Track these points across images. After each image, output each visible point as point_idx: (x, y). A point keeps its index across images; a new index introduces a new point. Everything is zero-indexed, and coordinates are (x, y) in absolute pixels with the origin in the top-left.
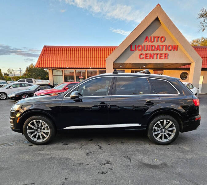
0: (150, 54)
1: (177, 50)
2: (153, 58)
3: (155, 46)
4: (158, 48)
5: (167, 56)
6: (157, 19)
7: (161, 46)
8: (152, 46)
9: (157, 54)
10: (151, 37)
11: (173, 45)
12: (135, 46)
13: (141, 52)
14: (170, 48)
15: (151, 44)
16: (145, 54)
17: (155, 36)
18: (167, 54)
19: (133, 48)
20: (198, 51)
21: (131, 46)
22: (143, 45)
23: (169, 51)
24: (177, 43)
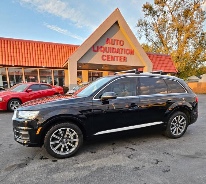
0: (112, 56)
1: (133, 54)
2: (114, 60)
3: (115, 49)
4: (118, 51)
5: (126, 59)
6: (117, 23)
7: (120, 49)
8: (113, 48)
9: (118, 57)
10: (112, 40)
11: (130, 49)
12: (98, 47)
13: (103, 54)
14: (128, 52)
15: (112, 46)
16: (107, 55)
17: (115, 39)
18: (126, 57)
19: (96, 49)
20: (149, 57)
21: (93, 46)
22: (104, 46)
23: (127, 55)
24: (134, 48)
